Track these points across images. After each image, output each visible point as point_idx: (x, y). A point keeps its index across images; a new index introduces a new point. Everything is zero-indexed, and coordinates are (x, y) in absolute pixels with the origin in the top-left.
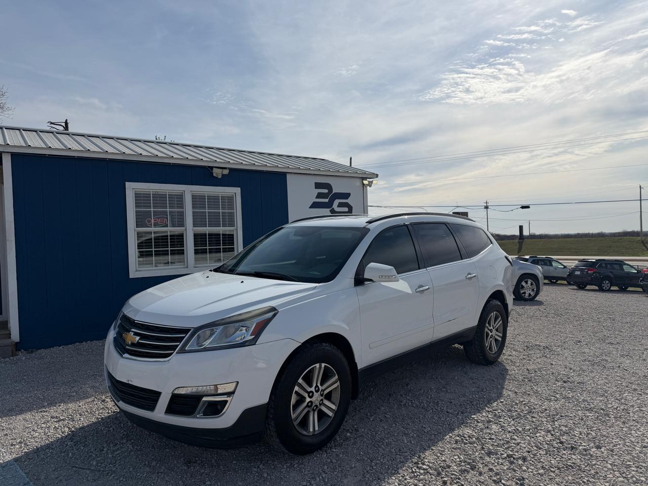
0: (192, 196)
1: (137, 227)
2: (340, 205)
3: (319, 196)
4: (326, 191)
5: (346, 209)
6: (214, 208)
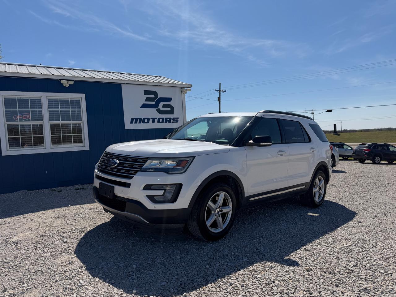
0: (48, 100)
1: (6, 121)
2: (164, 106)
3: (147, 100)
4: (153, 96)
5: (169, 109)
6: (66, 108)
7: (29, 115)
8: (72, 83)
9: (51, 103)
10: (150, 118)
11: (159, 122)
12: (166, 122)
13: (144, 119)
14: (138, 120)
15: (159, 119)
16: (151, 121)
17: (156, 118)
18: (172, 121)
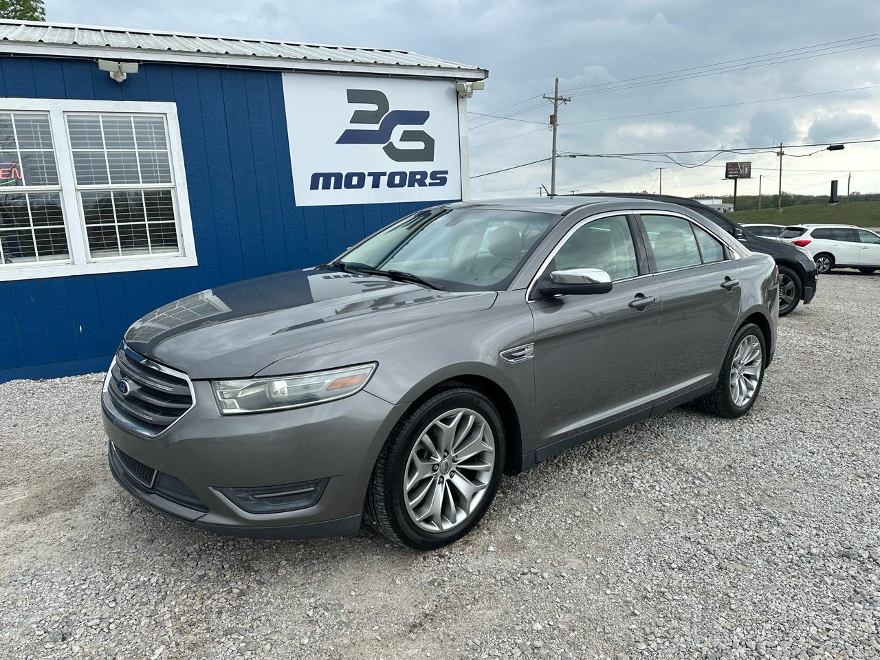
0: (69, 121)
2: (406, 136)
3: (358, 117)
4: (373, 107)
5: (420, 145)
6: (123, 144)
7: (19, 169)
8: (134, 68)
9: (80, 131)
10: (366, 175)
11: (391, 184)
12: (411, 185)
13: (350, 176)
14: (333, 179)
15: (392, 175)
16: (369, 180)
17: (384, 174)
18: (428, 181)
